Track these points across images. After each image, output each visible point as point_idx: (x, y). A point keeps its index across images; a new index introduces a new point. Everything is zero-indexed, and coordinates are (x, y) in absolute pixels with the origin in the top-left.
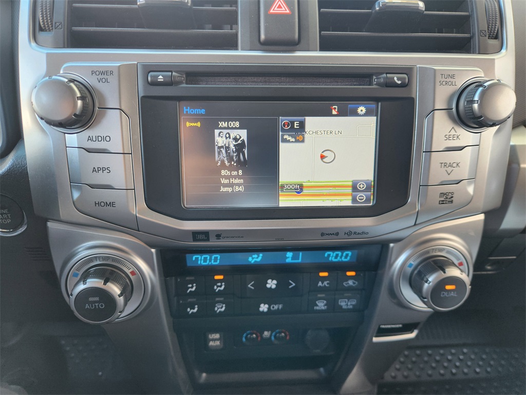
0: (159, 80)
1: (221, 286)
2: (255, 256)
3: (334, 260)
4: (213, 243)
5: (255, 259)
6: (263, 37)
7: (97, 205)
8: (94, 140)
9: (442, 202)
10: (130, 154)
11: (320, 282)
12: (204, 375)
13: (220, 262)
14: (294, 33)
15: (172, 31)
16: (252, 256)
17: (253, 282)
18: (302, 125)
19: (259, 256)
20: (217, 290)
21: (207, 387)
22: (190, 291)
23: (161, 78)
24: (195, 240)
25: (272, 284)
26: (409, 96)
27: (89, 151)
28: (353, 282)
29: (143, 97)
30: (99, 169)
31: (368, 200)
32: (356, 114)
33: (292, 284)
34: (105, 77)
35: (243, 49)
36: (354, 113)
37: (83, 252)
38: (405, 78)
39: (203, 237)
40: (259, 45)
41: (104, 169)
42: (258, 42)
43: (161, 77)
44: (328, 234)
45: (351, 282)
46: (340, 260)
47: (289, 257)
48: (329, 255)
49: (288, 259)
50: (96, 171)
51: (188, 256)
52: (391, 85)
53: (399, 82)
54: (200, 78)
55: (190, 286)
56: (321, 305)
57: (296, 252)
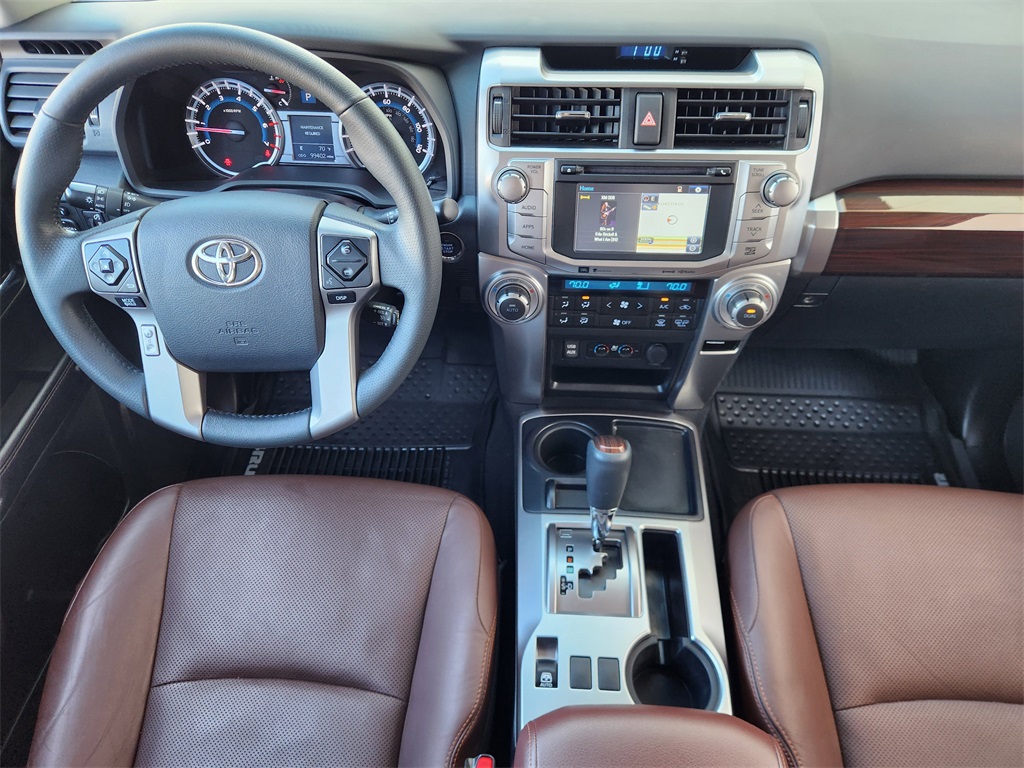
0: (567, 171)
1: (586, 304)
2: (614, 283)
3: (674, 289)
4: (591, 274)
5: (614, 286)
6: (636, 141)
7: (522, 247)
9: (747, 254)
10: (546, 217)
11: (662, 305)
12: (556, 383)
13: (588, 287)
14: (657, 137)
16: (612, 284)
17: (611, 303)
18: (656, 199)
20: (583, 307)
21: (557, 392)
22: (564, 307)
23: (569, 171)
24: (580, 271)
25: (624, 305)
26: (731, 182)
28: (687, 307)
29: (557, 181)
31: (697, 250)
32: (695, 192)
33: (640, 306)
34: (536, 169)
35: (621, 148)
36: (693, 191)
37: (498, 276)
38: (729, 171)
39: (585, 270)
40: (632, 145)
41: (530, 226)
42: (632, 143)
44: (667, 272)
45: (685, 307)
46: (678, 289)
47: (640, 286)
48: (670, 286)
51: (569, 282)
52: (718, 175)
53: (724, 174)
54: (592, 168)
55: (565, 303)
56: (661, 323)
57: (645, 283)
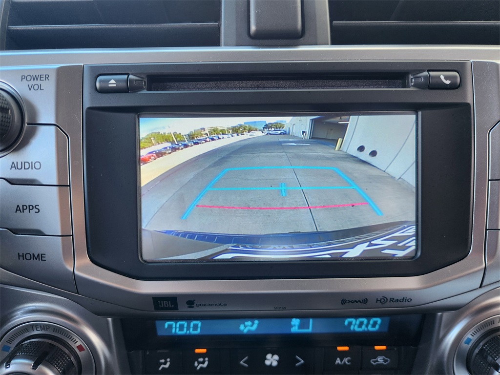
0: (110, 85)
1: (203, 363)
2: (249, 323)
3: (357, 329)
5: (249, 327)
6: (253, 28)
7: (21, 258)
8: (19, 167)
10: (68, 186)
11: (338, 359)
13: (201, 330)
14: (296, 22)
15: (134, 26)
16: (244, 323)
17: (246, 358)
19: (253, 324)
20: (198, 368)
22: (163, 368)
23: (112, 83)
24: (157, 308)
25: (272, 360)
26: (463, 101)
27: (11, 182)
28: (384, 359)
29: (89, 108)
30: (25, 207)
33: (300, 361)
34: (39, 82)
35: (226, 45)
38: (455, 77)
39: (168, 304)
40: (248, 39)
41: (31, 207)
42: (247, 35)
43: (113, 81)
44: (351, 302)
46: (366, 329)
47: (295, 326)
48: (350, 323)
49: (294, 328)
50: (20, 210)
51: (158, 323)
52: (436, 86)
53: (448, 82)
54: (168, 84)
55: (163, 361)
57: (305, 320)
